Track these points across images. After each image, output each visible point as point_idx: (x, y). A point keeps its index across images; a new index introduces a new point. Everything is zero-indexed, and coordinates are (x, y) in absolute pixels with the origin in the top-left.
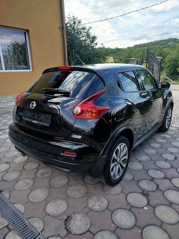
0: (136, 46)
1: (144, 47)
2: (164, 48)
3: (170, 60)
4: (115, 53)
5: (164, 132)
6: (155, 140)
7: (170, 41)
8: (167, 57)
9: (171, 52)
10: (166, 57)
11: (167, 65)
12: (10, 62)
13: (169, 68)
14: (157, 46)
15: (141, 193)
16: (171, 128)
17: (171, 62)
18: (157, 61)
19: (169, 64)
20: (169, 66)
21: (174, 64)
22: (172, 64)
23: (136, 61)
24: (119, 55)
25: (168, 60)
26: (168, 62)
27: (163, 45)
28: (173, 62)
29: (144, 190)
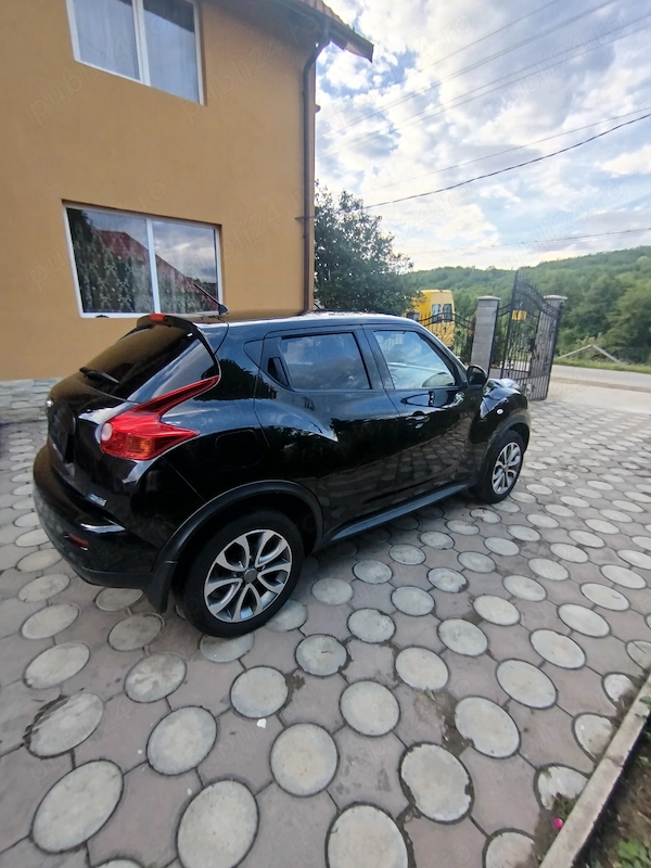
0: (543, 265)
1: (565, 267)
2: (620, 272)
3: (634, 305)
4: (486, 280)
5: (490, 504)
6: (446, 525)
7: (642, 255)
8: (625, 297)
9: (639, 283)
10: (623, 295)
11: (622, 318)
12: (177, 296)
13: (626, 326)
14: (601, 267)
15: (285, 676)
16: (519, 494)
17: (635, 311)
18: (548, 306)
19: (628, 316)
20: (628, 320)
21: (643, 316)
22: (638, 315)
23: (496, 303)
24: (497, 287)
25: (627, 303)
26: (627, 308)
27: (621, 263)
28: (641, 309)
29: (300, 668)
